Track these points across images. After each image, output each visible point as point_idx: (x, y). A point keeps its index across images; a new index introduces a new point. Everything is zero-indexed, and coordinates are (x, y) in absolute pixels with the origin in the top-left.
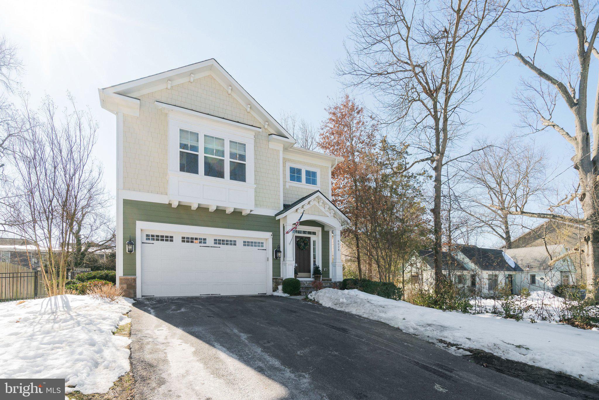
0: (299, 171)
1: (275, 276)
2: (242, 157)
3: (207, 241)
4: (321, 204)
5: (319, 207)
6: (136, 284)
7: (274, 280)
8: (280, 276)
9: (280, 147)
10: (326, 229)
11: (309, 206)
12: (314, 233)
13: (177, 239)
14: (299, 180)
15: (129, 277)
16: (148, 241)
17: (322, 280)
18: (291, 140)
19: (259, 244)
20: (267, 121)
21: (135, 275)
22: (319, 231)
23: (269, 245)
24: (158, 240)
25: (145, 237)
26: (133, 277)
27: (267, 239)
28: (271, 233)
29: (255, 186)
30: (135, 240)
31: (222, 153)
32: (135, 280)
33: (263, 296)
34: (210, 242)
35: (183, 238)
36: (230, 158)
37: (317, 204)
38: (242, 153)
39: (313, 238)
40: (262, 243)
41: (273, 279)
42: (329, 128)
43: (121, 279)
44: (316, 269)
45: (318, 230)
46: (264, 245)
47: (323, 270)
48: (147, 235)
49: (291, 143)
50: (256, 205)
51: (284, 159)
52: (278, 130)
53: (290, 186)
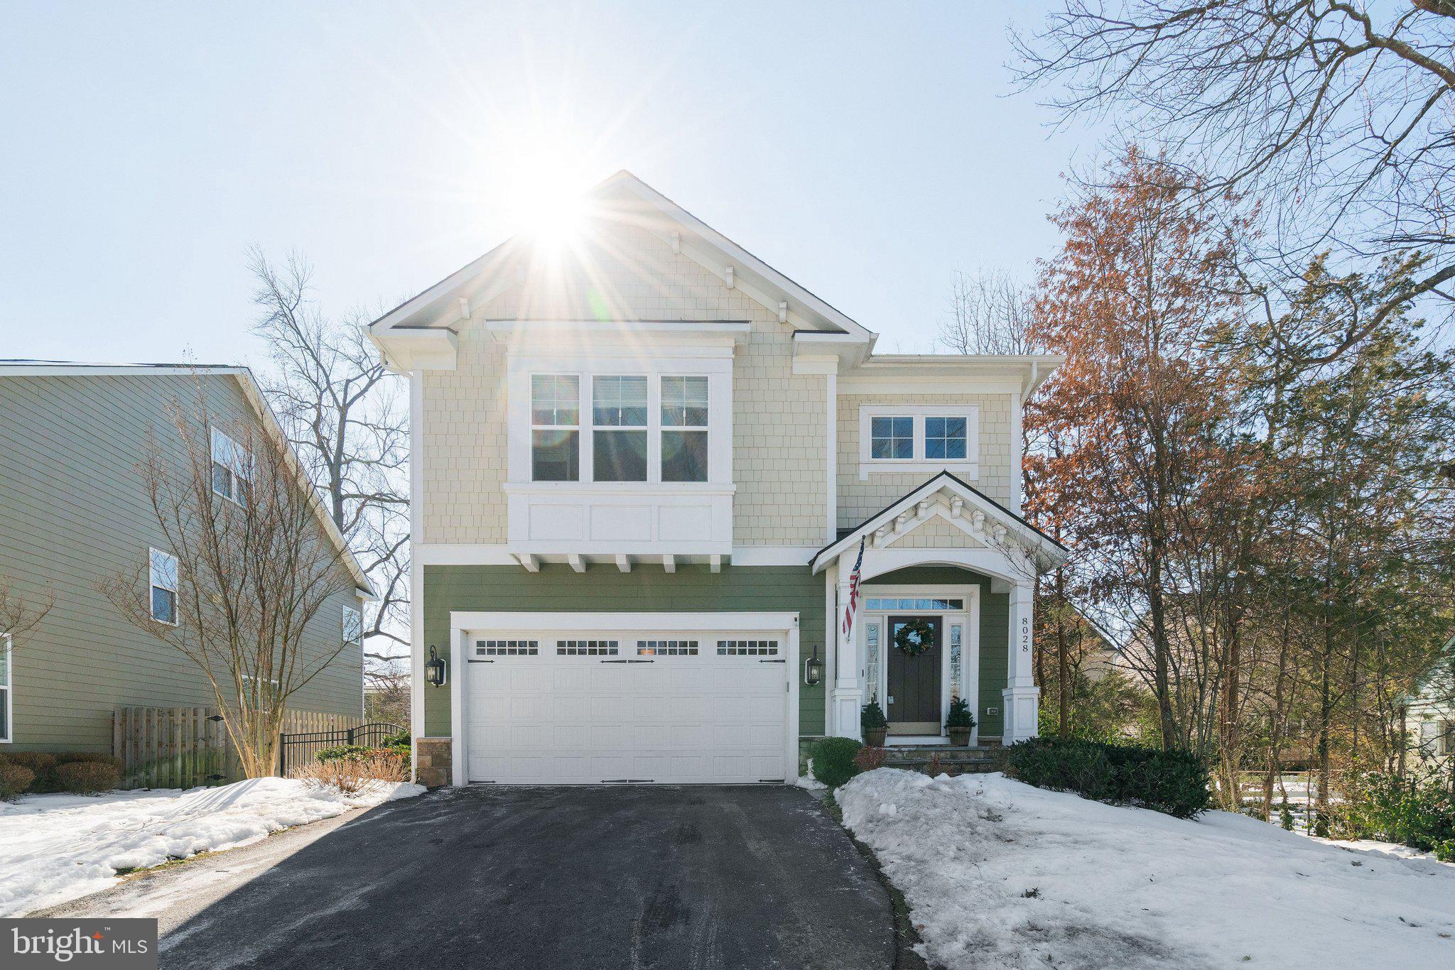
0: (905, 426)
1: (805, 734)
2: (698, 416)
3: (620, 648)
4: (957, 511)
5: (955, 522)
6: (450, 754)
7: (804, 745)
8: (824, 733)
9: (829, 366)
10: (995, 589)
11: (914, 523)
12: (957, 604)
13: (547, 648)
14: (905, 450)
15: (436, 740)
16: (481, 657)
17: (981, 742)
18: (854, 338)
19: (765, 648)
20: (785, 298)
21: (450, 734)
22: (970, 596)
23: (791, 648)
24: (502, 652)
25: (474, 648)
26: (443, 739)
27: (787, 632)
28: (797, 614)
29: (734, 487)
30: (448, 656)
31: (640, 415)
32: (448, 746)
33: (772, 791)
34: (627, 649)
35: (561, 644)
36: (664, 423)
37: (945, 513)
38: (696, 403)
39: (950, 618)
40: (774, 644)
41: (801, 740)
42: (1063, 277)
43: (420, 745)
44: (958, 708)
45: (970, 594)
46: (779, 648)
47: (982, 712)
48: (480, 644)
49: (858, 346)
50: (738, 540)
51: (840, 398)
52: (817, 318)
53: (871, 475)
